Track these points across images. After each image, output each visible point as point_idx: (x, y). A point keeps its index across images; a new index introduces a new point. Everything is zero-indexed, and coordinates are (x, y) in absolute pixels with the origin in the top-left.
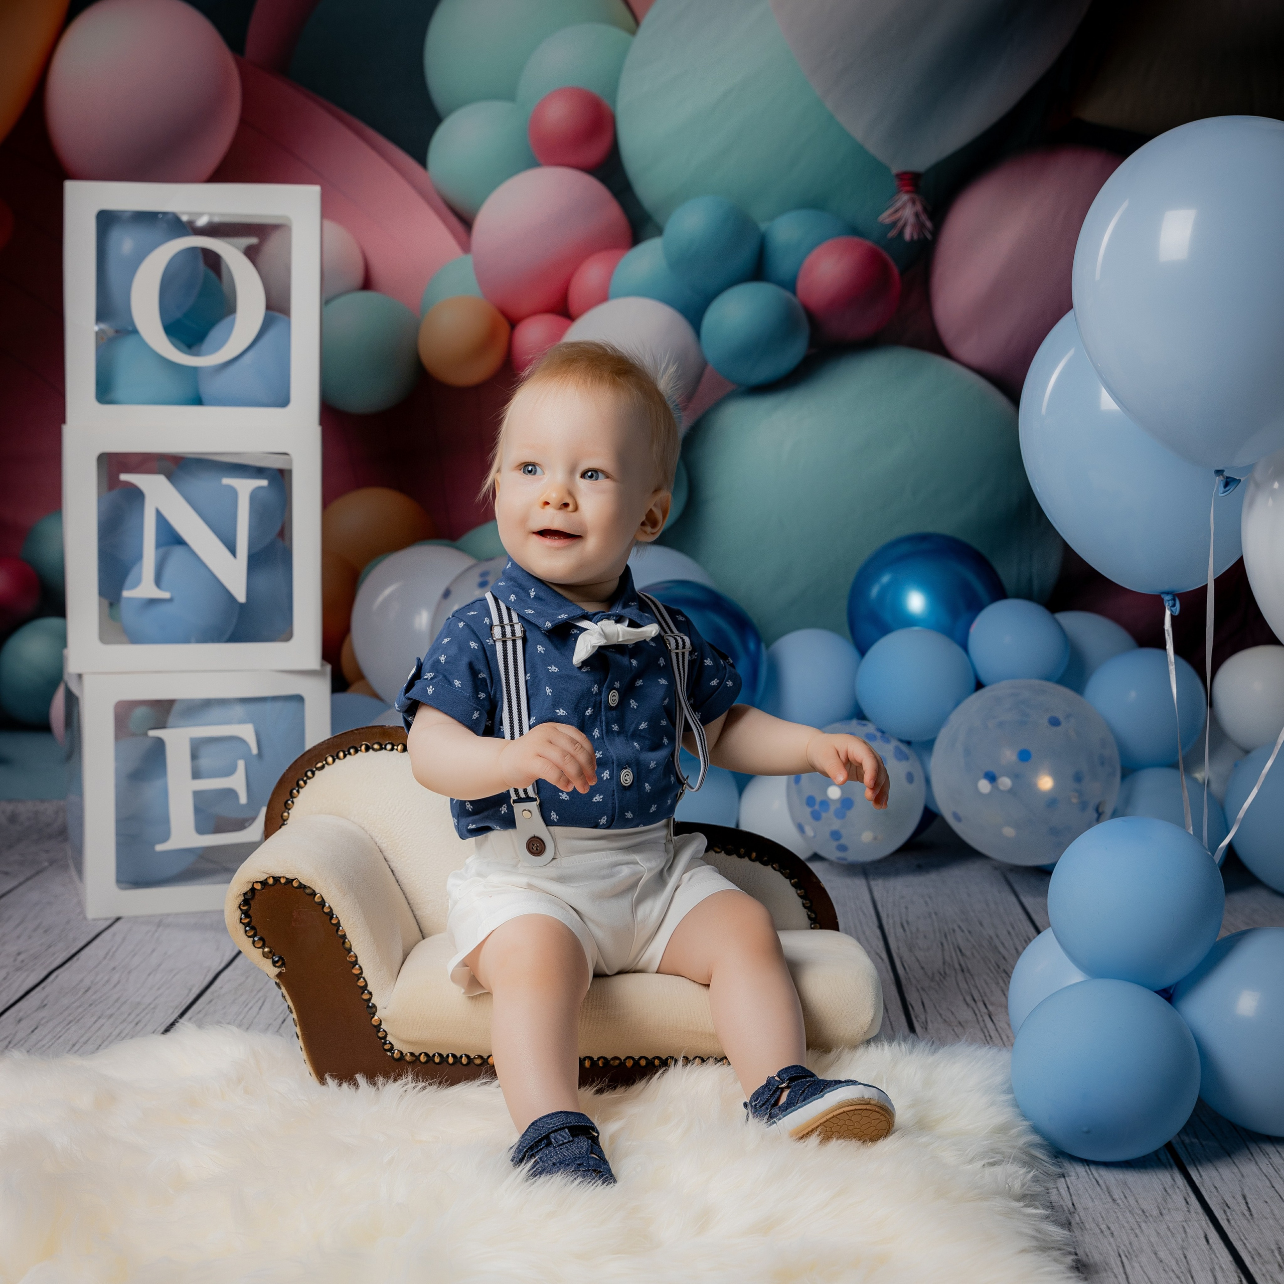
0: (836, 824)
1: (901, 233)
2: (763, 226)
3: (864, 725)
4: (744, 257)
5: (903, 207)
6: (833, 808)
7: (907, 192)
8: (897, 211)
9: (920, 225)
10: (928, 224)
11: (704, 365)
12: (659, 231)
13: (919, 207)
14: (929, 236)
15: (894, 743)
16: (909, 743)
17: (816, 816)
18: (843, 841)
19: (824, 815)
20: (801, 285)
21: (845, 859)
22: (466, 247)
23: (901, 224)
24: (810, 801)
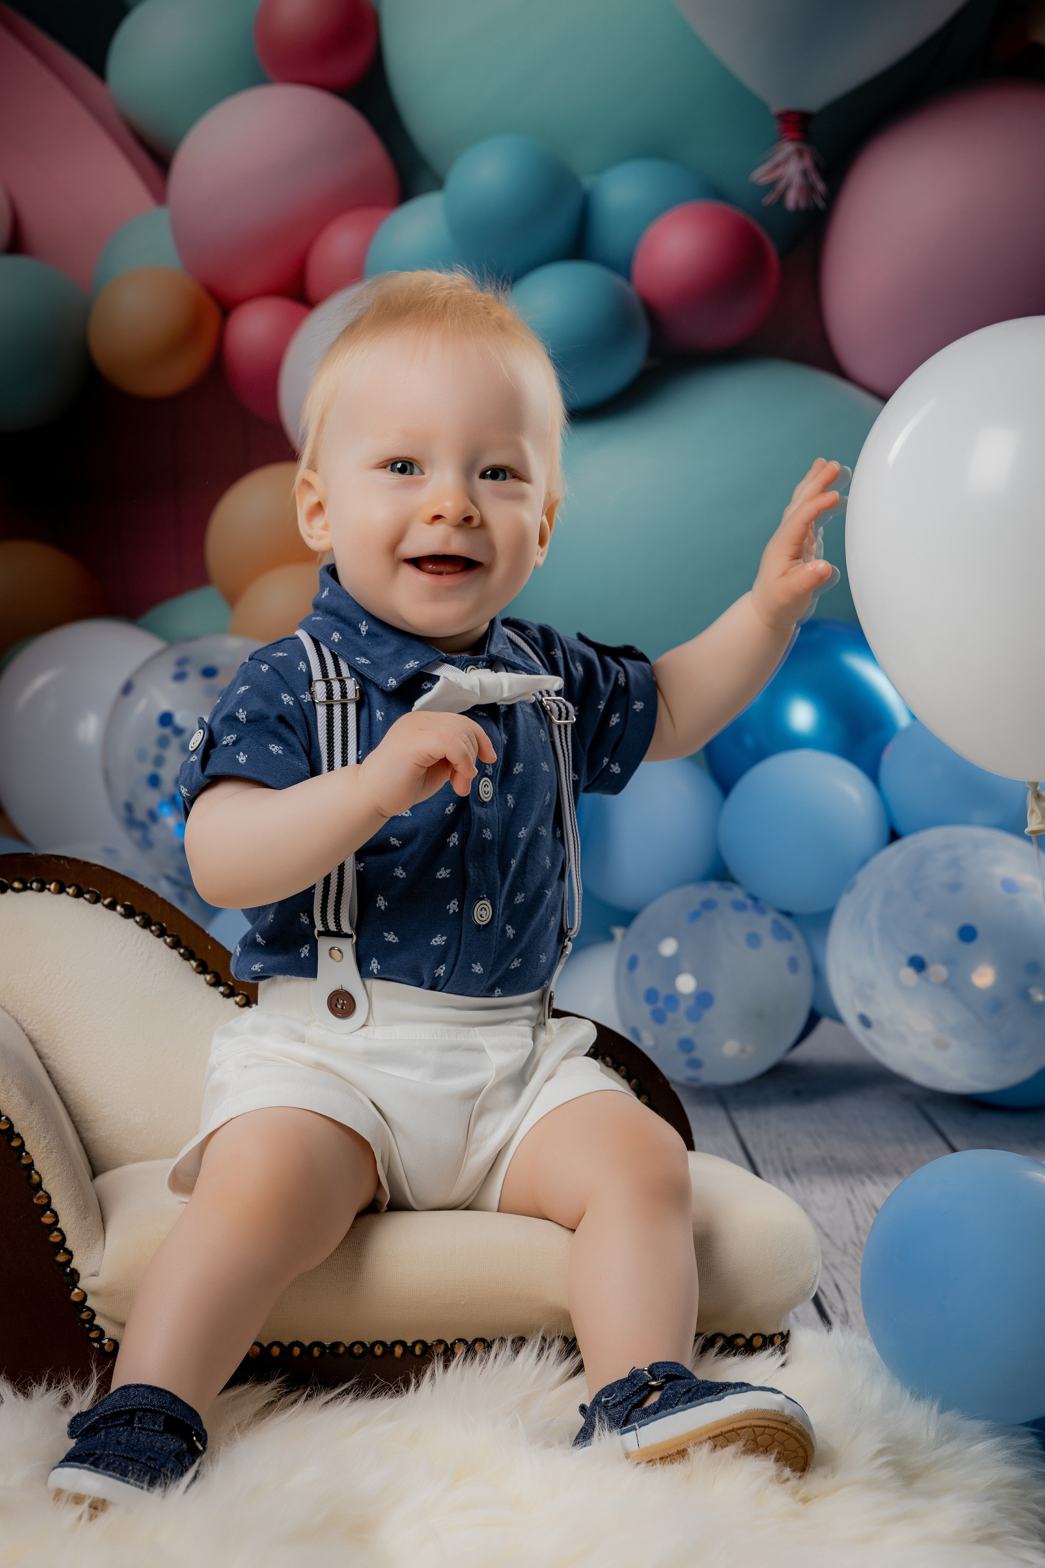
0: (687, 1030)
1: (782, 198)
2: (587, 182)
3: (729, 889)
4: (558, 226)
5: (786, 161)
6: (683, 1006)
7: (793, 140)
8: (777, 167)
9: (809, 189)
10: (821, 187)
12: (438, 183)
13: (808, 162)
14: (821, 204)
15: (771, 916)
16: (788, 914)
17: (659, 1017)
18: (697, 1054)
19: (670, 1016)
20: (639, 269)
21: (695, 1080)
22: (160, 196)
23: (781, 185)
24: (651, 996)
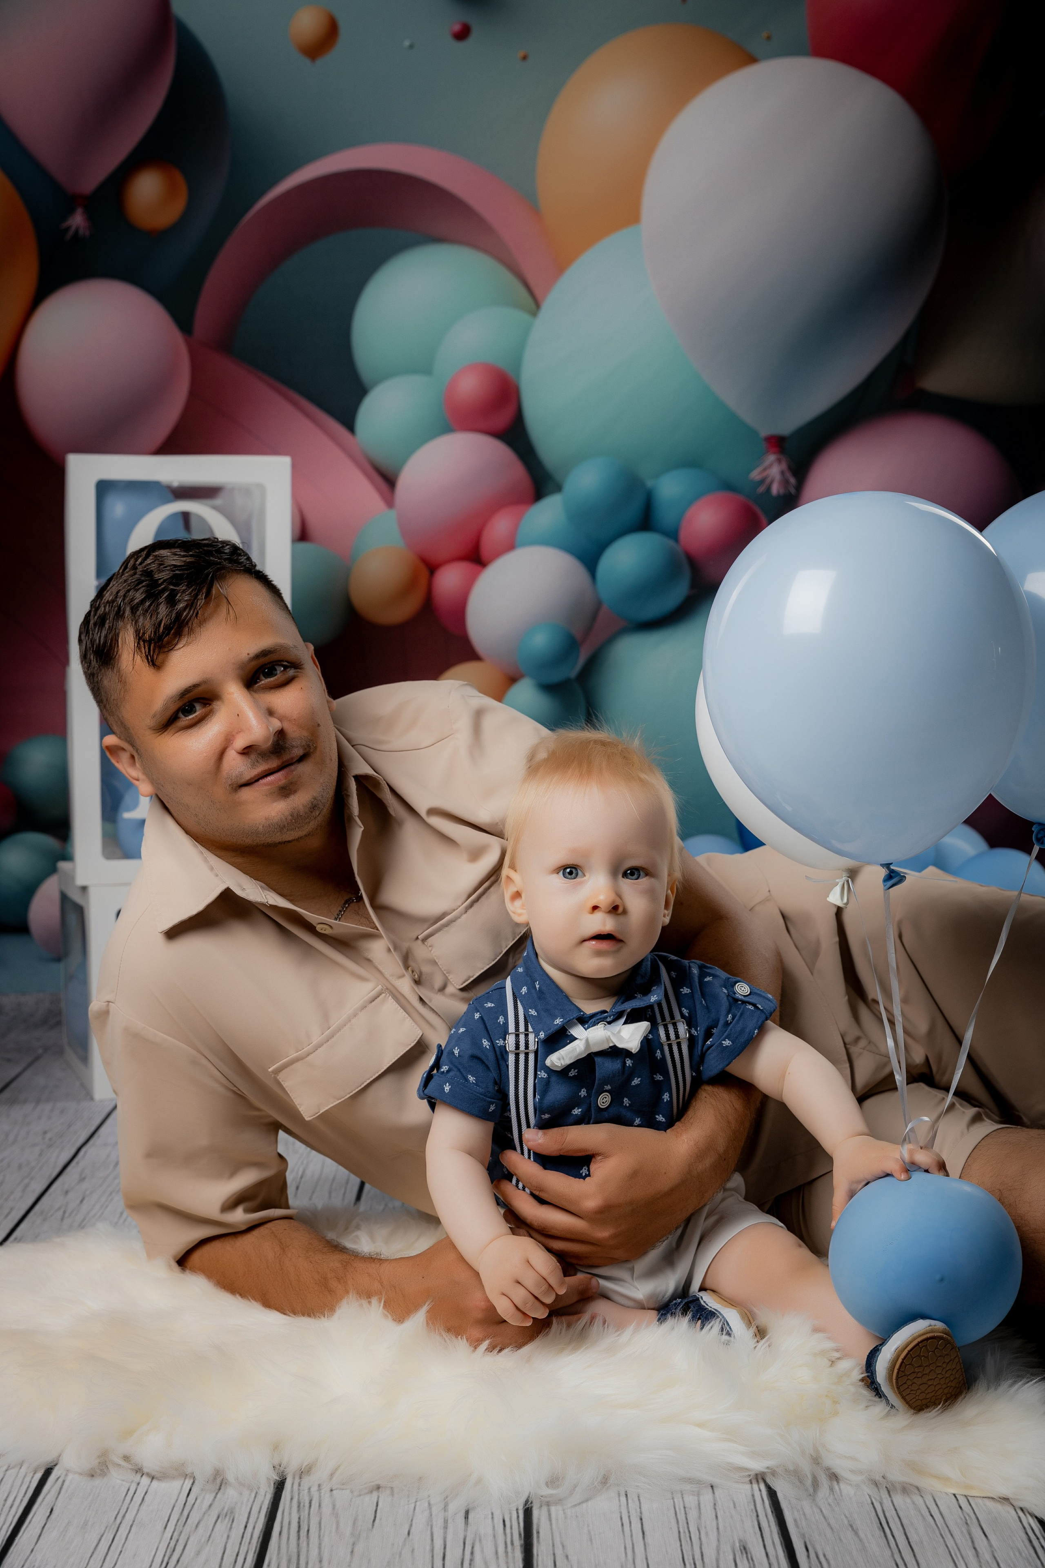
1: (769, 489)
2: (649, 483)
4: (633, 511)
5: (771, 466)
7: (775, 453)
8: (765, 469)
9: (785, 482)
10: (793, 480)
11: (599, 604)
12: (558, 488)
13: (784, 466)
14: (793, 491)
20: (683, 535)
22: (390, 502)
23: (768, 481)
